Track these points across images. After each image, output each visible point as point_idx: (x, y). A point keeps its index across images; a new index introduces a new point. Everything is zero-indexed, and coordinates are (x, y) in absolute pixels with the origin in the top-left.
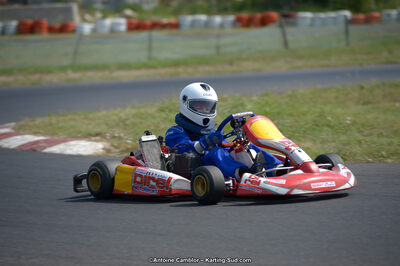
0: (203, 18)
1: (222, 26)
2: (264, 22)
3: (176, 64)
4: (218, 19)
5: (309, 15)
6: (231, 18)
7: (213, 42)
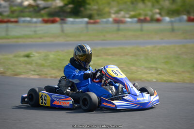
0: (28, 19)
1: (36, 22)
2: (53, 22)
3: (18, 38)
4: (35, 20)
5: (71, 19)
6: (40, 19)
7: (33, 29)
